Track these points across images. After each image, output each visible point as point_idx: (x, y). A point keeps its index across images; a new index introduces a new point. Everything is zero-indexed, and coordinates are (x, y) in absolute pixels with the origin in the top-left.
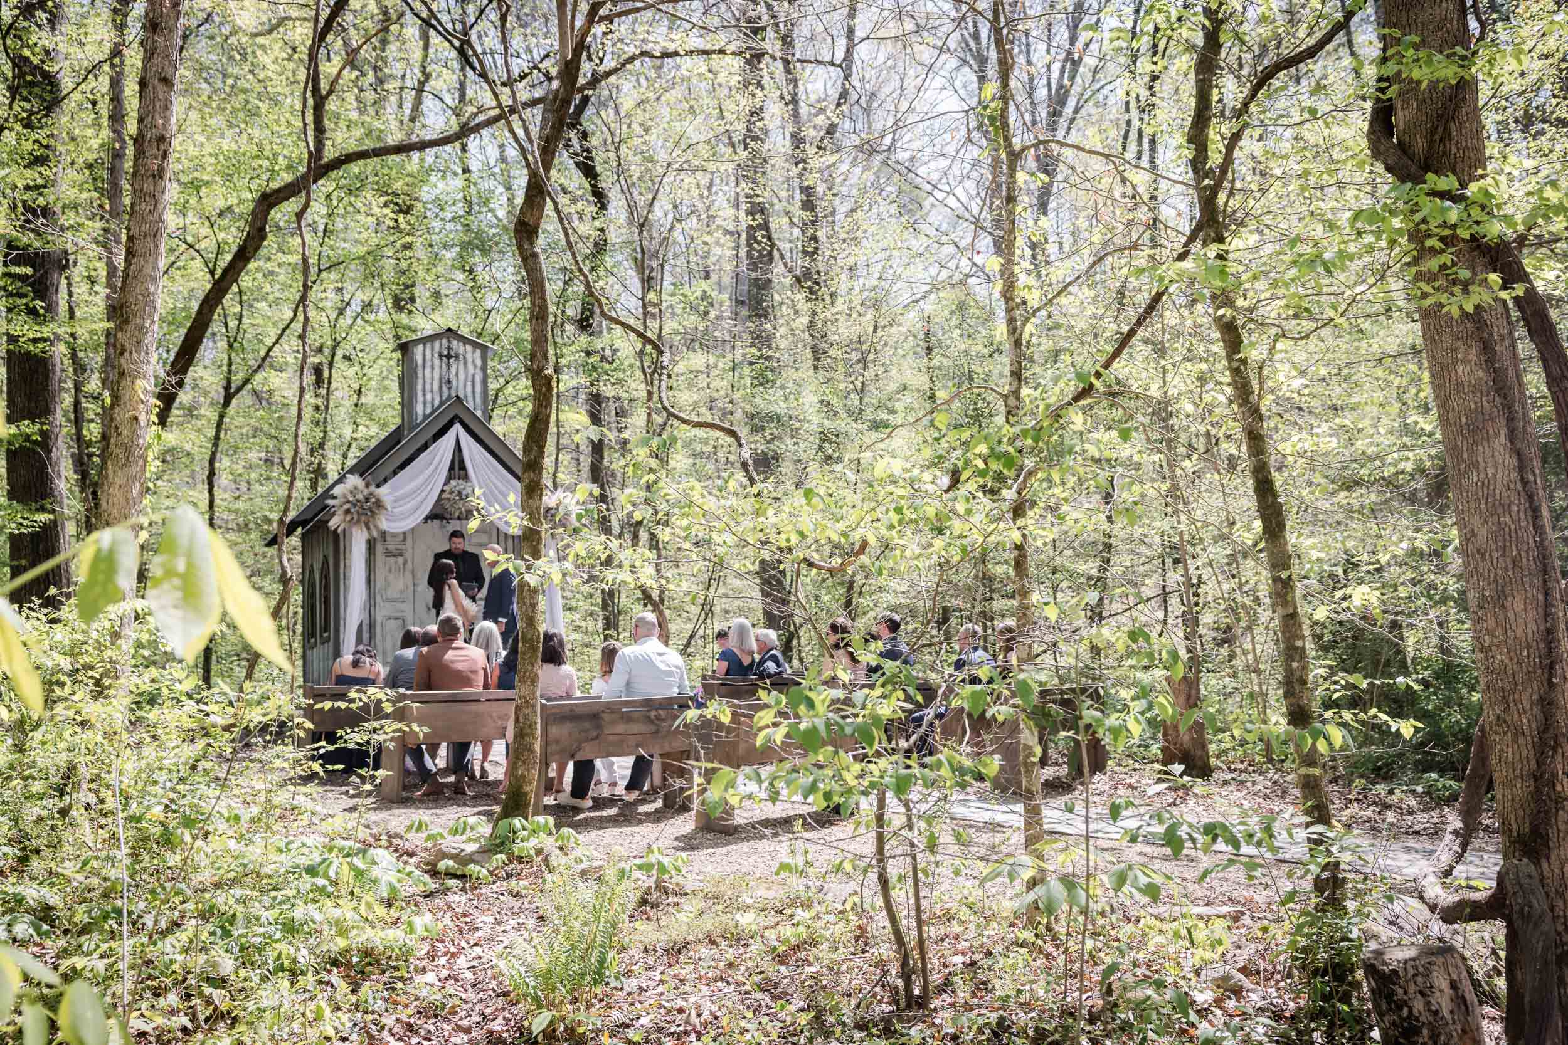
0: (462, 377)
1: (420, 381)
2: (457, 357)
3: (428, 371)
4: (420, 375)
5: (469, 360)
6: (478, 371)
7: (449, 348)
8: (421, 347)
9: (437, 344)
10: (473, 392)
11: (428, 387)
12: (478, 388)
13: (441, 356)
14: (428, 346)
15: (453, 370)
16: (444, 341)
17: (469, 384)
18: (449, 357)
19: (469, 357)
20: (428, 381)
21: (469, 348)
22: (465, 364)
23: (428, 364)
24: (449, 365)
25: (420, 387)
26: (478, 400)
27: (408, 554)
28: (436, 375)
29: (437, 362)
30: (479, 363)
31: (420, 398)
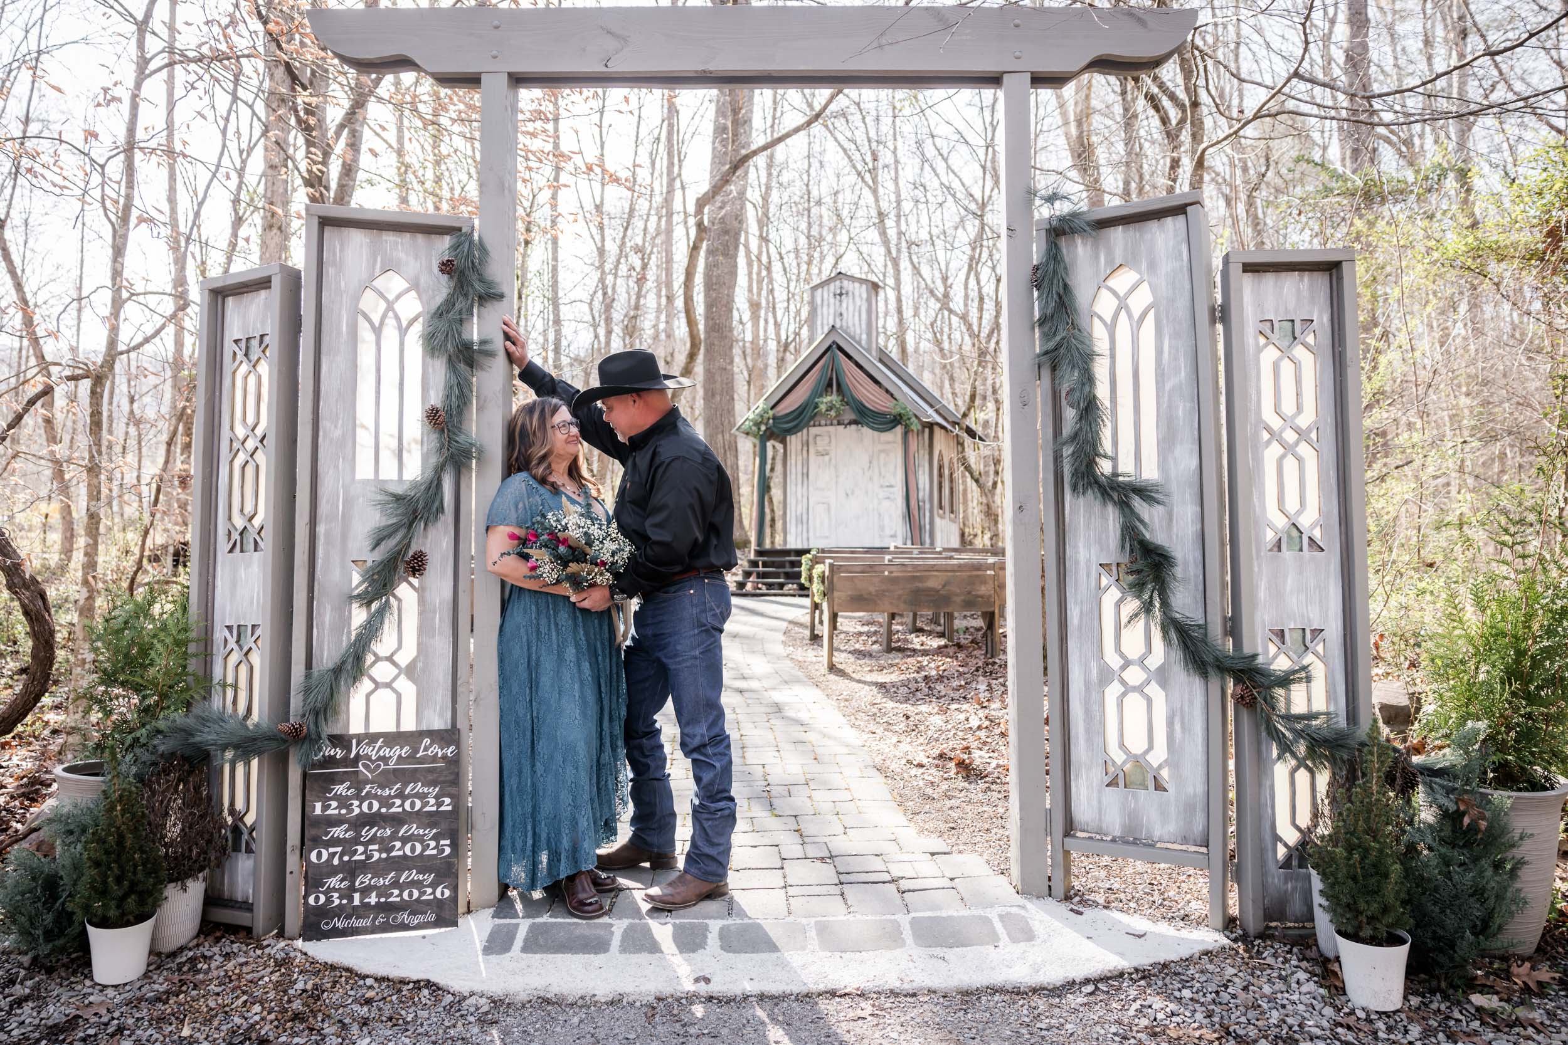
0: (851, 308)
1: (820, 321)
2: (847, 293)
3: (825, 308)
4: (819, 312)
5: (857, 293)
7: (841, 288)
8: (820, 291)
9: (832, 286)
10: (860, 320)
11: (825, 322)
12: (864, 316)
13: (835, 295)
14: (826, 288)
15: (844, 305)
16: (838, 283)
17: (857, 315)
18: (841, 294)
20: (825, 317)
21: (857, 285)
22: (854, 298)
23: (826, 303)
24: (841, 301)
26: (864, 326)
27: (832, 454)
28: (832, 311)
29: (832, 300)
30: (865, 295)
31: (819, 331)
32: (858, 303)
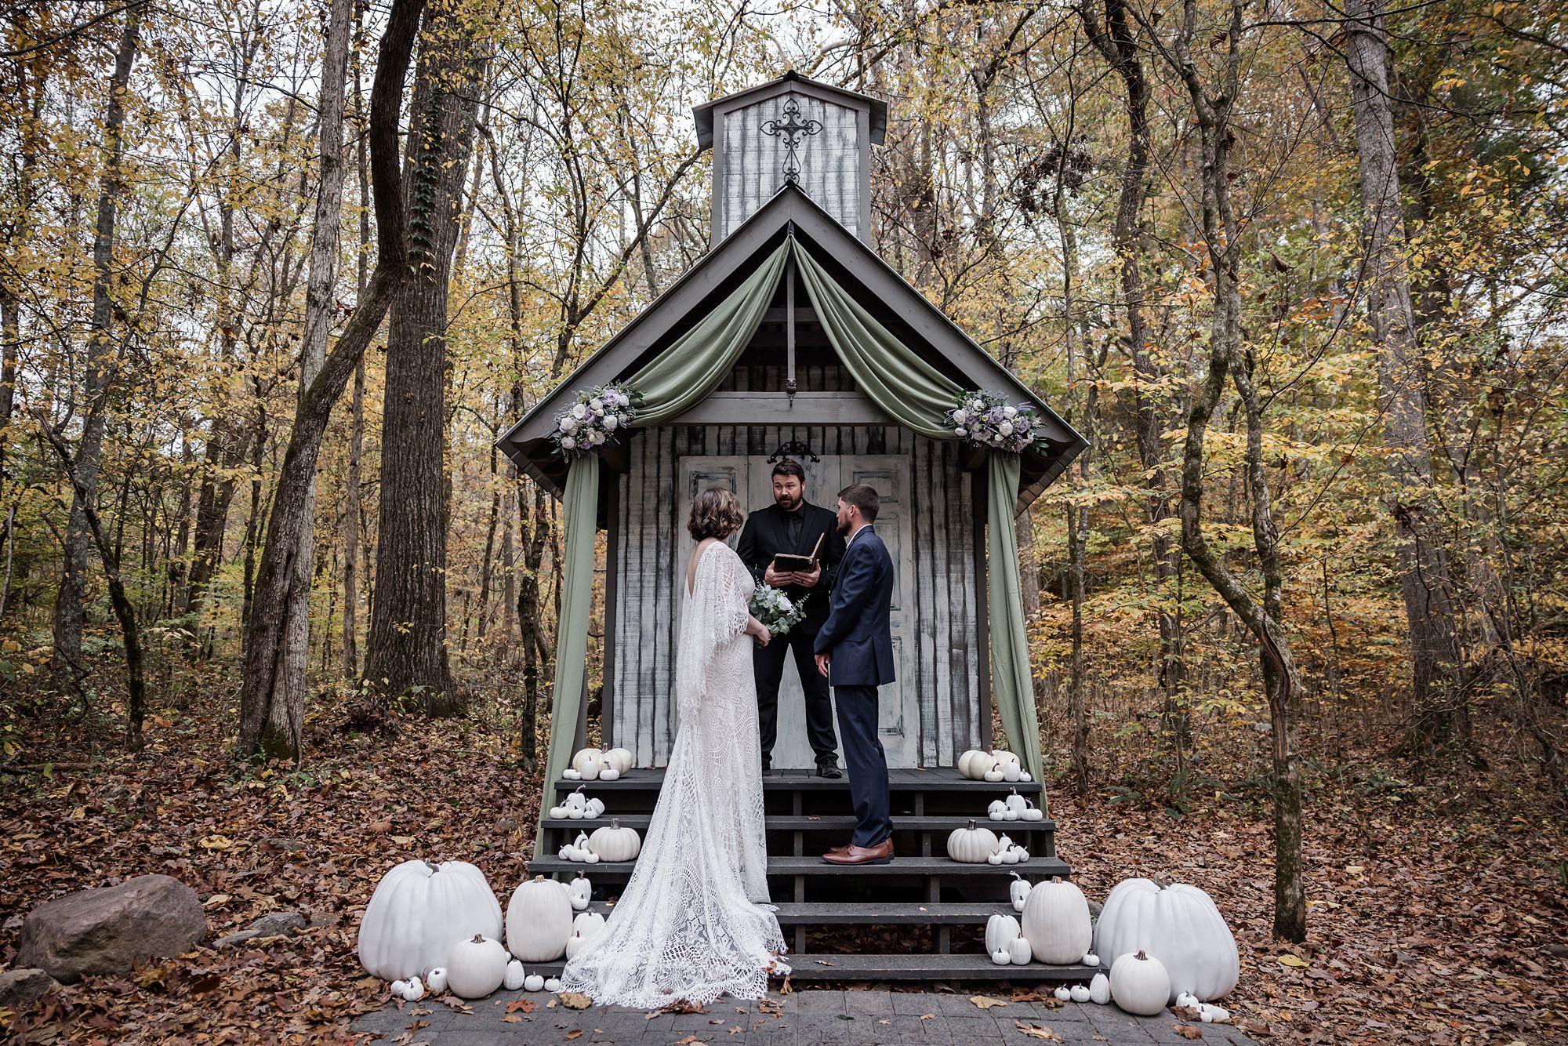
0: (817, 162)
1: (736, 178)
2: (807, 127)
3: (750, 159)
4: (735, 166)
5: (832, 130)
6: (851, 151)
7: (792, 112)
8: (738, 116)
9: (769, 109)
10: (841, 191)
11: (751, 188)
12: (850, 185)
13: (776, 128)
14: (752, 111)
15: (800, 153)
16: (783, 100)
17: (832, 176)
18: (791, 129)
19: (832, 126)
20: (751, 177)
21: (832, 110)
22: (824, 139)
23: (752, 144)
24: (791, 145)
25: (734, 190)
28: (767, 164)
29: (768, 141)
30: (851, 135)
31: (735, 210)
32: (836, 152)
